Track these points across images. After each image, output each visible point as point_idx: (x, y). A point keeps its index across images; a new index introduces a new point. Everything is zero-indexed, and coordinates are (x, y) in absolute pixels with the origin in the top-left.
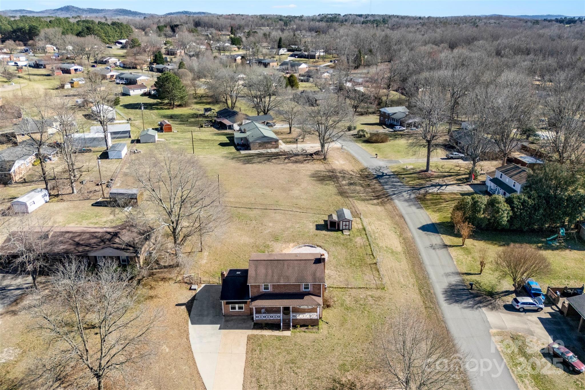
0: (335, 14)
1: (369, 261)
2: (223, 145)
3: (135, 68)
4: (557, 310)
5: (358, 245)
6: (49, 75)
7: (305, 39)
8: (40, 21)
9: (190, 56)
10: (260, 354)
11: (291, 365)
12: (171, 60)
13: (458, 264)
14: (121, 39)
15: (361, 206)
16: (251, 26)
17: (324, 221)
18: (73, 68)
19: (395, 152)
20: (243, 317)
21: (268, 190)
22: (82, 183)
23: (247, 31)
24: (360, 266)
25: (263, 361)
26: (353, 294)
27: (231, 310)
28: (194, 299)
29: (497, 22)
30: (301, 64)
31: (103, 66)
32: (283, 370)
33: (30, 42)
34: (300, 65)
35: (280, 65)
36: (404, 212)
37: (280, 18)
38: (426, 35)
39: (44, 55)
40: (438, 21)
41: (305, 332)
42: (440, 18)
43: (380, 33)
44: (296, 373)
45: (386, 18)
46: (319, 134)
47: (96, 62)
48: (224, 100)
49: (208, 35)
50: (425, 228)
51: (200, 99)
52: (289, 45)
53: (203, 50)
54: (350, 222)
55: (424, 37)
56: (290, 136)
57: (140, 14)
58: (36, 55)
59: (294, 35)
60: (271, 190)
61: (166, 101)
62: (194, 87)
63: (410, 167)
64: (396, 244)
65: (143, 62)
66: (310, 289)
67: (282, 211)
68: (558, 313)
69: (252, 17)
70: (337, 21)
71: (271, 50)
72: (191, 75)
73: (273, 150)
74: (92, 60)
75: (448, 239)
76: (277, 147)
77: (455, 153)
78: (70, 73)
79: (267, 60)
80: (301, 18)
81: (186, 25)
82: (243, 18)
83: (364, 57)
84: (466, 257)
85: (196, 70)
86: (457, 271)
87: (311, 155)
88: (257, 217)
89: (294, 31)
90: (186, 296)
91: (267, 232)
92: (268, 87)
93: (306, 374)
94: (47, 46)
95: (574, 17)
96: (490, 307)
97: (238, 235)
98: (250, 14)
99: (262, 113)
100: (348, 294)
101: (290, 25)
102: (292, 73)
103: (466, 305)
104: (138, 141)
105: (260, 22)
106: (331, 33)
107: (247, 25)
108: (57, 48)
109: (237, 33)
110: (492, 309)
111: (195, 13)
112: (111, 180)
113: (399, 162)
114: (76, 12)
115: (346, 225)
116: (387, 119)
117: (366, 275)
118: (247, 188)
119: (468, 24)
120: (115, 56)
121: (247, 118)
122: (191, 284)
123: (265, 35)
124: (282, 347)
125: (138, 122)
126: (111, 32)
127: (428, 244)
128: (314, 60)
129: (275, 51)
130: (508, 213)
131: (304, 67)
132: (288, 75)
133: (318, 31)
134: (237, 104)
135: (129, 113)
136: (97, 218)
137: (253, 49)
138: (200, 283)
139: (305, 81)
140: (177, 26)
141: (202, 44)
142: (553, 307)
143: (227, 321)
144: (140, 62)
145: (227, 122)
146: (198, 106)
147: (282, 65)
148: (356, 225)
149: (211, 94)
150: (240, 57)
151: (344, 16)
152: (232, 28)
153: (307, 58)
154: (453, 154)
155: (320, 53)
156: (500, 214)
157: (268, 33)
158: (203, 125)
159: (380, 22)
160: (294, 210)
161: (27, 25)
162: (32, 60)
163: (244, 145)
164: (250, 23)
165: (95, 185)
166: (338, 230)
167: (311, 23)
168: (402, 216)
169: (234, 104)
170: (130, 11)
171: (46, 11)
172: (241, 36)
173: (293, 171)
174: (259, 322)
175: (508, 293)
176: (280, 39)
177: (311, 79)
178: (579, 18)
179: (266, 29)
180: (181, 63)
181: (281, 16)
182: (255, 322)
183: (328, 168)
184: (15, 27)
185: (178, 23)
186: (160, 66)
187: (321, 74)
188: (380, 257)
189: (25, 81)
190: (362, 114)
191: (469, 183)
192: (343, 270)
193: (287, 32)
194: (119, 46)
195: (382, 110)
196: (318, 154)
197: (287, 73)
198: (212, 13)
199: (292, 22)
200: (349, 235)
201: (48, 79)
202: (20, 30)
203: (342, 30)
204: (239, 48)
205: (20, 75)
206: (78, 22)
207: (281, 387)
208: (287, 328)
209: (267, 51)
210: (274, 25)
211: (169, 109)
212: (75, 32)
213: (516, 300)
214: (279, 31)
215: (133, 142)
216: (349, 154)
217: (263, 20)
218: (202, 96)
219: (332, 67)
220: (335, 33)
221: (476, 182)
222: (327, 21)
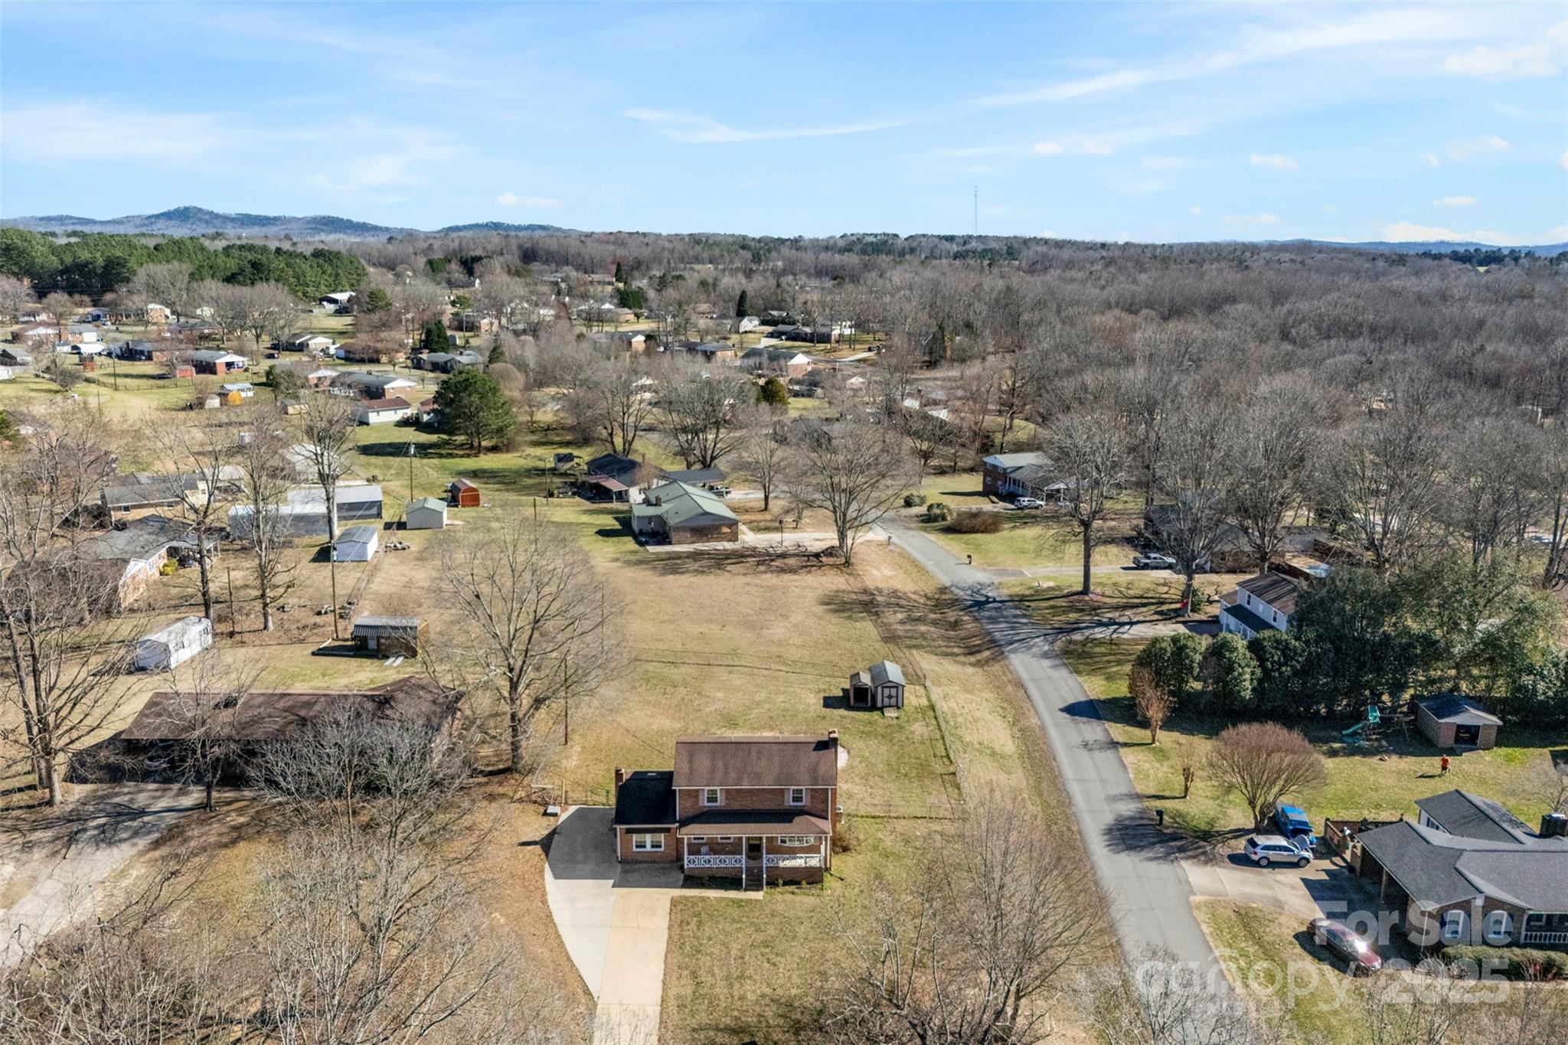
0: (884, 234)
1: (938, 767)
2: (604, 533)
3: (376, 361)
4: (1343, 864)
5: (917, 737)
6: (161, 377)
7: (804, 295)
8: (130, 245)
9: (517, 333)
10: (698, 929)
11: (764, 950)
12: (467, 342)
13: (1136, 778)
14: (334, 291)
15: (926, 662)
16: (669, 263)
17: (843, 690)
18: (222, 359)
19: (1014, 552)
20: (661, 865)
21: (713, 626)
22: (282, 608)
23: (658, 274)
24: (919, 777)
25: (705, 942)
26: (899, 829)
27: (635, 849)
28: (554, 832)
29: (1299, 258)
30: (796, 354)
31: (294, 357)
32: (747, 958)
33: (109, 297)
34: (792, 358)
35: (743, 357)
36: (1025, 676)
37: (743, 244)
38: (1109, 289)
39: (142, 328)
40: (1149, 254)
41: (793, 893)
42: (1154, 247)
43: (993, 283)
44: (774, 964)
45: (1016, 246)
46: (834, 507)
47: (275, 347)
48: (604, 433)
49: (556, 284)
50: (1073, 710)
51: (545, 435)
52: (766, 310)
53: (548, 319)
54: (900, 688)
55: (1105, 292)
56: (768, 516)
57: (376, 229)
58: (122, 328)
59: (778, 286)
60: (720, 627)
61: (460, 439)
62: (530, 406)
63: (1045, 585)
64: (1004, 740)
65: (396, 347)
66: (806, 802)
67: (746, 669)
68: (1345, 871)
69: (670, 238)
70: (888, 253)
71: (719, 321)
72: (520, 378)
73: (728, 546)
74: (266, 341)
75: (1119, 731)
76: (734, 537)
77: (1153, 555)
78: (215, 373)
79: (710, 344)
80: (796, 243)
81: (501, 259)
82: (646, 240)
83: (951, 340)
84: (1157, 765)
85: (532, 365)
86: (1133, 792)
87: (817, 555)
88: (689, 679)
89: (779, 274)
90: (537, 828)
91: (713, 708)
92: (714, 405)
93: (795, 965)
94: (151, 306)
95: (1500, 249)
96: (1203, 858)
97: (646, 715)
98: (665, 233)
99: (698, 466)
100: (889, 828)
101: (767, 259)
102: (772, 375)
103: (1151, 855)
104: (401, 526)
105: (691, 253)
106: (870, 282)
107: (656, 259)
108: (173, 313)
109: (633, 279)
110: (1206, 863)
111: (519, 228)
112: (350, 603)
113: (1022, 573)
114: (207, 222)
115: (890, 697)
116: (1000, 483)
117: (931, 793)
118: (664, 622)
119: (1223, 263)
120: (324, 332)
121: (664, 475)
122: (547, 804)
123: (703, 283)
124: (745, 919)
125: (396, 485)
126: (311, 275)
127: (1076, 740)
128: (829, 346)
129: (728, 323)
130: (1253, 673)
131: (801, 361)
132: (762, 382)
133: (838, 276)
134: (637, 445)
135: (368, 464)
136: (327, 678)
137: (674, 316)
138: (566, 803)
139: (803, 396)
140: (478, 259)
141: (546, 305)
142: (1334, 859)
143: (625, 872)
144: (389, 345)
145: (614, 485)
146: (539, 451)
147: (747, 356)
148: (913, 697)
149: (570, 421)
150: (641, 338)
151: (906, 239)
152: (619, 265)
153: (811, 341)
154: (1149, 558)
155: (842, 329)
156: (1236, 673)
157: (710, 280)
158: (556, 492)
159: (1001, 255)
160: (773, 666)
161: (98, 255)
162: (115, 340)
163: (657, 533)
164: (666, 254)
165: (312, 613)
166: (873, 708)
167: (823, 256)
168: (1020, 685)
169: (628, 444)
170: (350, 222)
171: (128, 219)
172: (641, 285)
173: (773, 589)
174: (696, 873)
175: (1239, 833)
176: (743, 296)
177: (819, 391)
178: (1513, 251)
179: (706, 270)
180: (495, 350)
181: (744, 238)
182: (686, 872)
183: (855, 584)
184: (68, 259)
185: (479, 253)
186: (441, 357)
187: (844, 380)
188: (962, 762)
189: (102, 390)
190: (941, 472)
191: (1182, 619)
192: (881, 784)
193: (761, 278)
194: (331, 308)
195: (990, 460)
196: (831, 555)
197: (760, 376)
198: (564, 227)
199: (774, 254)
200: (897, 718)
201: (159, 387)
202: (81, 267)
203: (898, 276)
204: (638, 316)
205: (89, 375)
206: (227, 249)
207: (742, 985)
208: (755, 884)
209: (710, 323)
210: (728, 260)
211: (468, 456)
212: (220, 274)
213: (1253, 844)
214: (741, 277)
215: (388, 526)
216: (904, 556)
217: (698, 248)
218: (548, 429)
219: (873, 364)
220: (880, 282)
221: (1197, 617)
222: (864, 252)
